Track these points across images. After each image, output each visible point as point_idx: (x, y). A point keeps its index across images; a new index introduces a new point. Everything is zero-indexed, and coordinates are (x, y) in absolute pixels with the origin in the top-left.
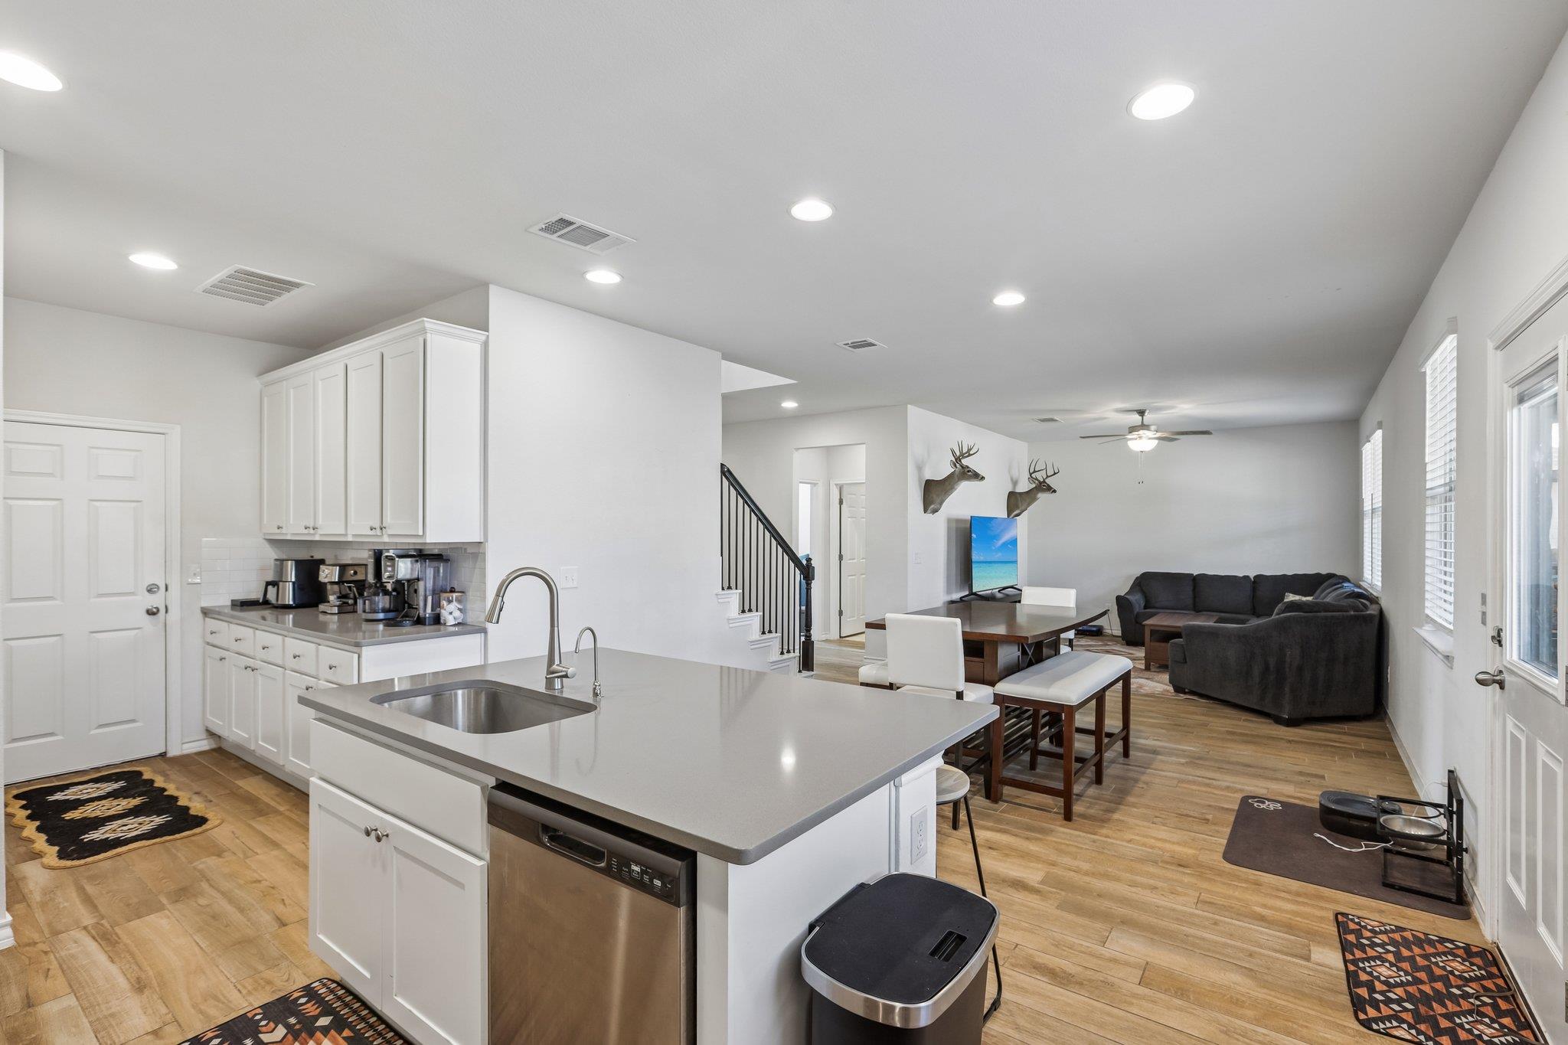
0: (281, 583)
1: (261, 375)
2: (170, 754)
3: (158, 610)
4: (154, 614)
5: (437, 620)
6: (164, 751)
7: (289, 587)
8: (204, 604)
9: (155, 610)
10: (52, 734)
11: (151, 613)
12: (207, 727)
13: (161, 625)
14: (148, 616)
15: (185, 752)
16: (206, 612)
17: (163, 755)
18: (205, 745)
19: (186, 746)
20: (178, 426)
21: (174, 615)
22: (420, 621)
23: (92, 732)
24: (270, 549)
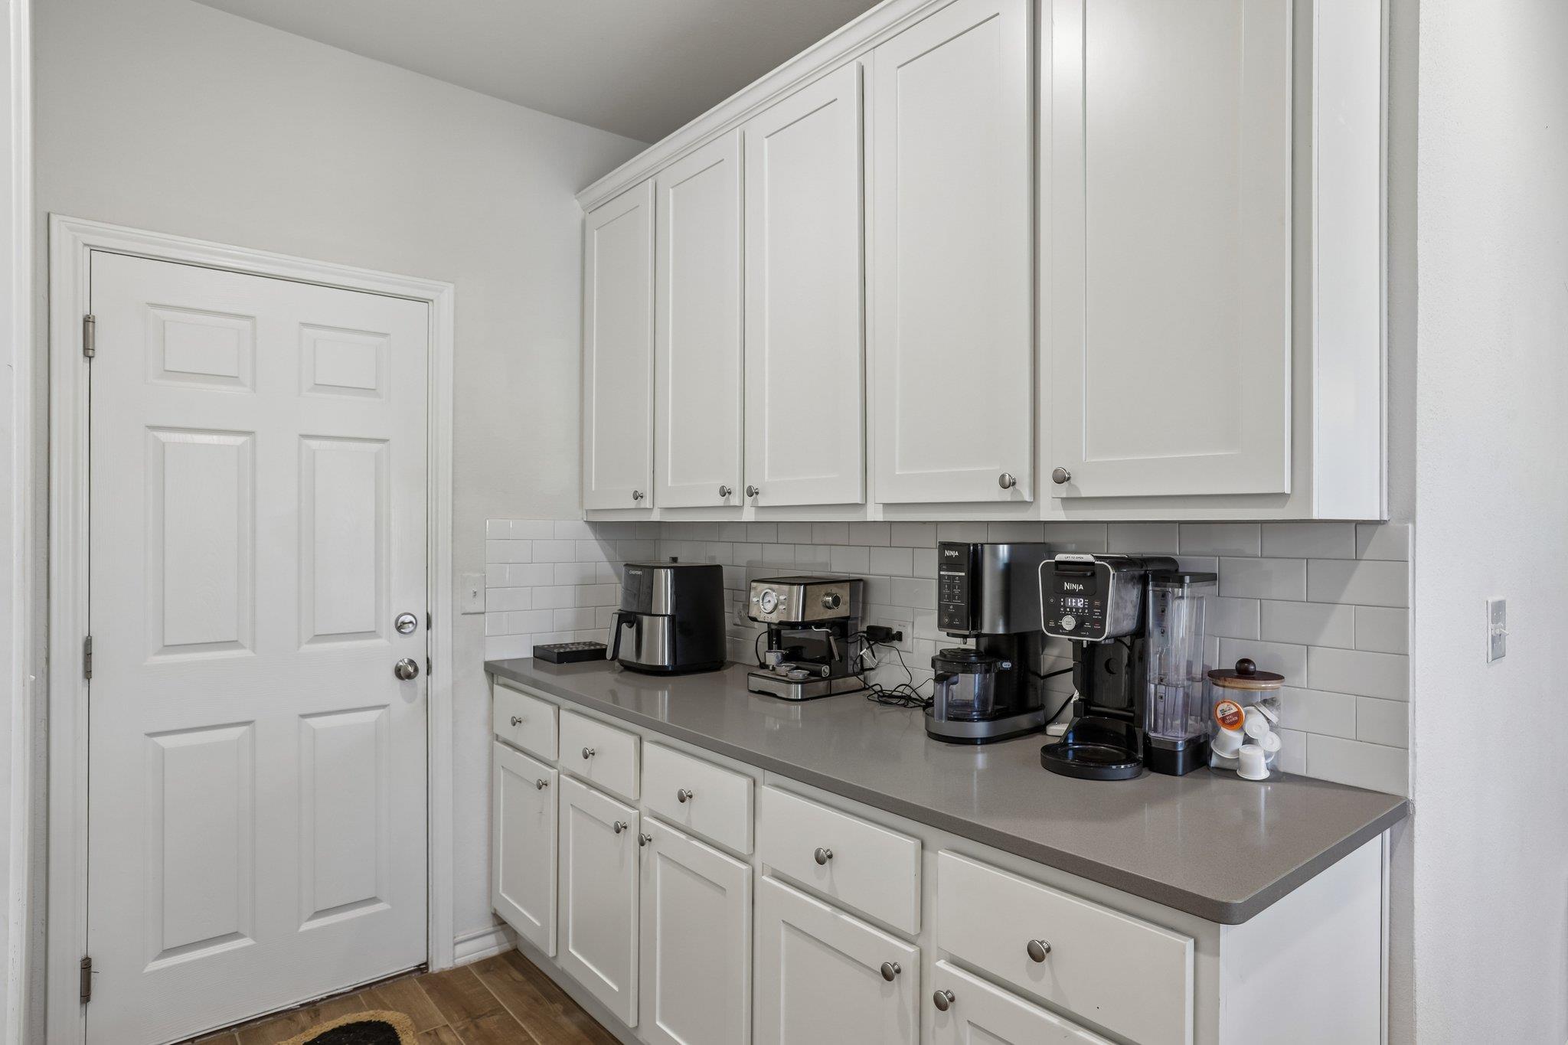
0: (646, 620)
1: (580, 190)
2: (434, 968)
3: (416, 670)
4: (409, 676)
5: (1199, 754)
6: (425, 960)
7: (662, 626)
8: (492, 657)
9: (411, 669)
10: (234, 935)
11: (403, 674)
12: (495, 910)
13: (420, 697)
14: (398, 682)
15: (460, 962)
16: (494, 671)
17: (422, 968)
18: (489, 946)
19: (460, 949)
20: (452, 286)
21: (442, 679)
22: (1159, 761)
23: (306, 927)
24: (595, 543)
